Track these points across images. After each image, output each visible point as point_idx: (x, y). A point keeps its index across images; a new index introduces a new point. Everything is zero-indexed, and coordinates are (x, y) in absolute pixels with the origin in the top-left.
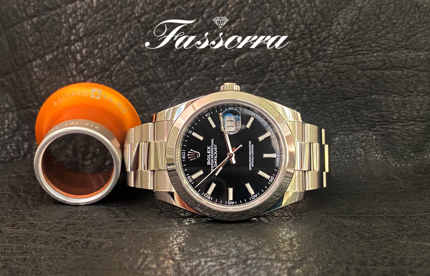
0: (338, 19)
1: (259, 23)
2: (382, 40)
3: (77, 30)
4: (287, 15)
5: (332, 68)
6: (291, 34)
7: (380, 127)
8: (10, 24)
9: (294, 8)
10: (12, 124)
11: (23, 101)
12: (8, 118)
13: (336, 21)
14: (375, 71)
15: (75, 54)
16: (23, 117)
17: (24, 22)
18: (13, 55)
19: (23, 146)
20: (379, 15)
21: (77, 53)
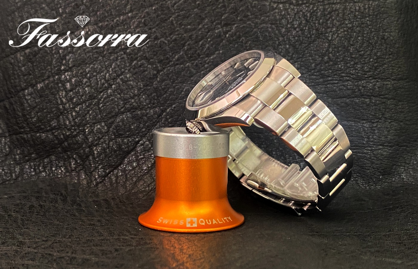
0: (310, 51)
2: (351, 70)
3: (67, 61)
8: (4, 55)
10: (5, 149)
11: (16, 127)
13: (307, 53)
14: (344, 99)
15: (65, 83)
16: (15, 142)
17: (17, 53)
18: (7, 84)
19: (15, 169)
20: (348, 47)
21: (67, 82)
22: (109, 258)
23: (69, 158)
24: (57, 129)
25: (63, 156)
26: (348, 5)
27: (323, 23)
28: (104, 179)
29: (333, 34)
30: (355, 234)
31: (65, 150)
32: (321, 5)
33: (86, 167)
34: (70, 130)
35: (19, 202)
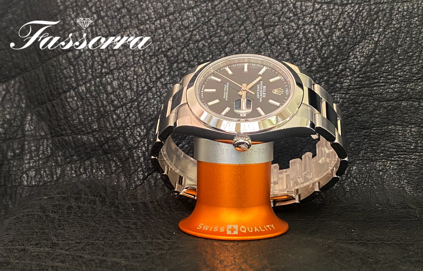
0: (355, 53)
2: (399, 72)
3: (108, 63)
4: (305, 50)
5: (349, 99)
6: (308, 68)
7: (397, 156)
8: (46, 58)
9: (311, 43)
10: (47, 150)
11: (57, 129)
12: (43, 145)
13: (352, 55)
14: (392, 102)
15: (106, 85)
16: (57, 143)
17: (59, 56)
18: (49, 86)
19: (56, 171)
20: (395, 48)
21: (108, 85)
22: (138, 262)
23: (109, 160)
24: (97, 131)
25: (103, 158)
26: (396, 5)
27: (369, 23)
28: (143, 182)
29: (380, 35)
30: (397, 242)
31: (106, 152)
32: (367, 5)
33: (126, 169)
34: (110, 133)
35: (57, 203)
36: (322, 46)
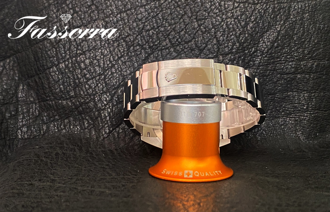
0: (264, 39)
1: (208, 42)
2: (295, 53)
3: (82, 46)
4: (227, 37)
5: (260, 73)
6: (230, 50)
7: (294, 114)
8: (34, 42)
9: (232, 32)
10: (36, 112)
11: (43, 96)
12: (32, 108)
13: (262, 41)
14: (290, 75)
15: (80, 63)
16: (43, 107)
17: (44, 41)
18: (37, 64)
19: (43, 127)
20: (293, 36)
21: (82, 63)
22: (119, 191)
23: (83, 119)
24: (74, 97)
25: (79, 118)
26: (293, 4)
27: (274, 17)
28: (109, 135)
29: (282, 26)
31: (80, 113)
32: (272, 4)
33: (96, 125)
34: (84, 98)
35: (47, 150)
36: (240, 34)
